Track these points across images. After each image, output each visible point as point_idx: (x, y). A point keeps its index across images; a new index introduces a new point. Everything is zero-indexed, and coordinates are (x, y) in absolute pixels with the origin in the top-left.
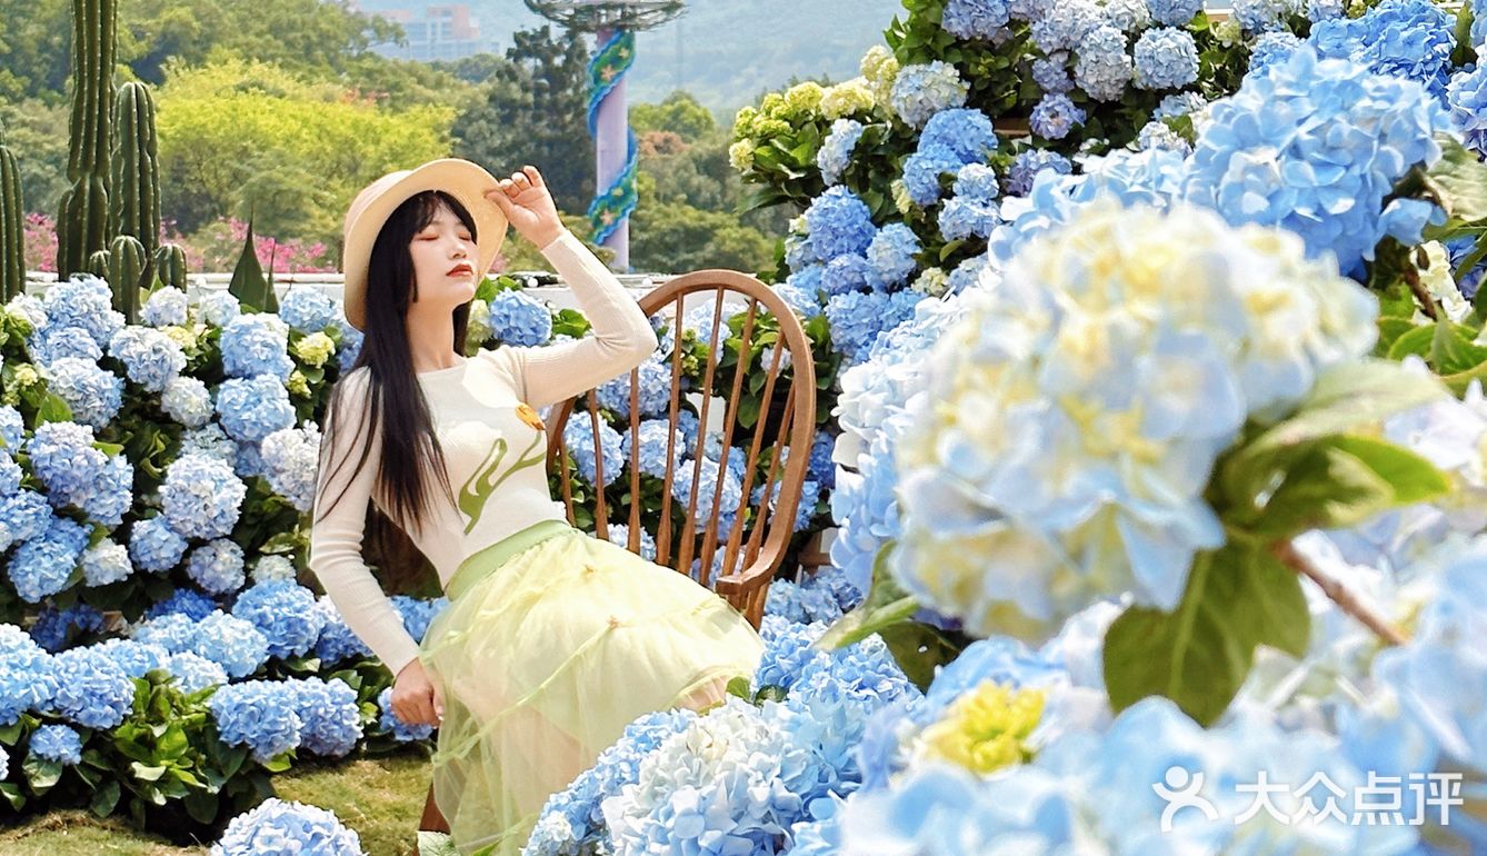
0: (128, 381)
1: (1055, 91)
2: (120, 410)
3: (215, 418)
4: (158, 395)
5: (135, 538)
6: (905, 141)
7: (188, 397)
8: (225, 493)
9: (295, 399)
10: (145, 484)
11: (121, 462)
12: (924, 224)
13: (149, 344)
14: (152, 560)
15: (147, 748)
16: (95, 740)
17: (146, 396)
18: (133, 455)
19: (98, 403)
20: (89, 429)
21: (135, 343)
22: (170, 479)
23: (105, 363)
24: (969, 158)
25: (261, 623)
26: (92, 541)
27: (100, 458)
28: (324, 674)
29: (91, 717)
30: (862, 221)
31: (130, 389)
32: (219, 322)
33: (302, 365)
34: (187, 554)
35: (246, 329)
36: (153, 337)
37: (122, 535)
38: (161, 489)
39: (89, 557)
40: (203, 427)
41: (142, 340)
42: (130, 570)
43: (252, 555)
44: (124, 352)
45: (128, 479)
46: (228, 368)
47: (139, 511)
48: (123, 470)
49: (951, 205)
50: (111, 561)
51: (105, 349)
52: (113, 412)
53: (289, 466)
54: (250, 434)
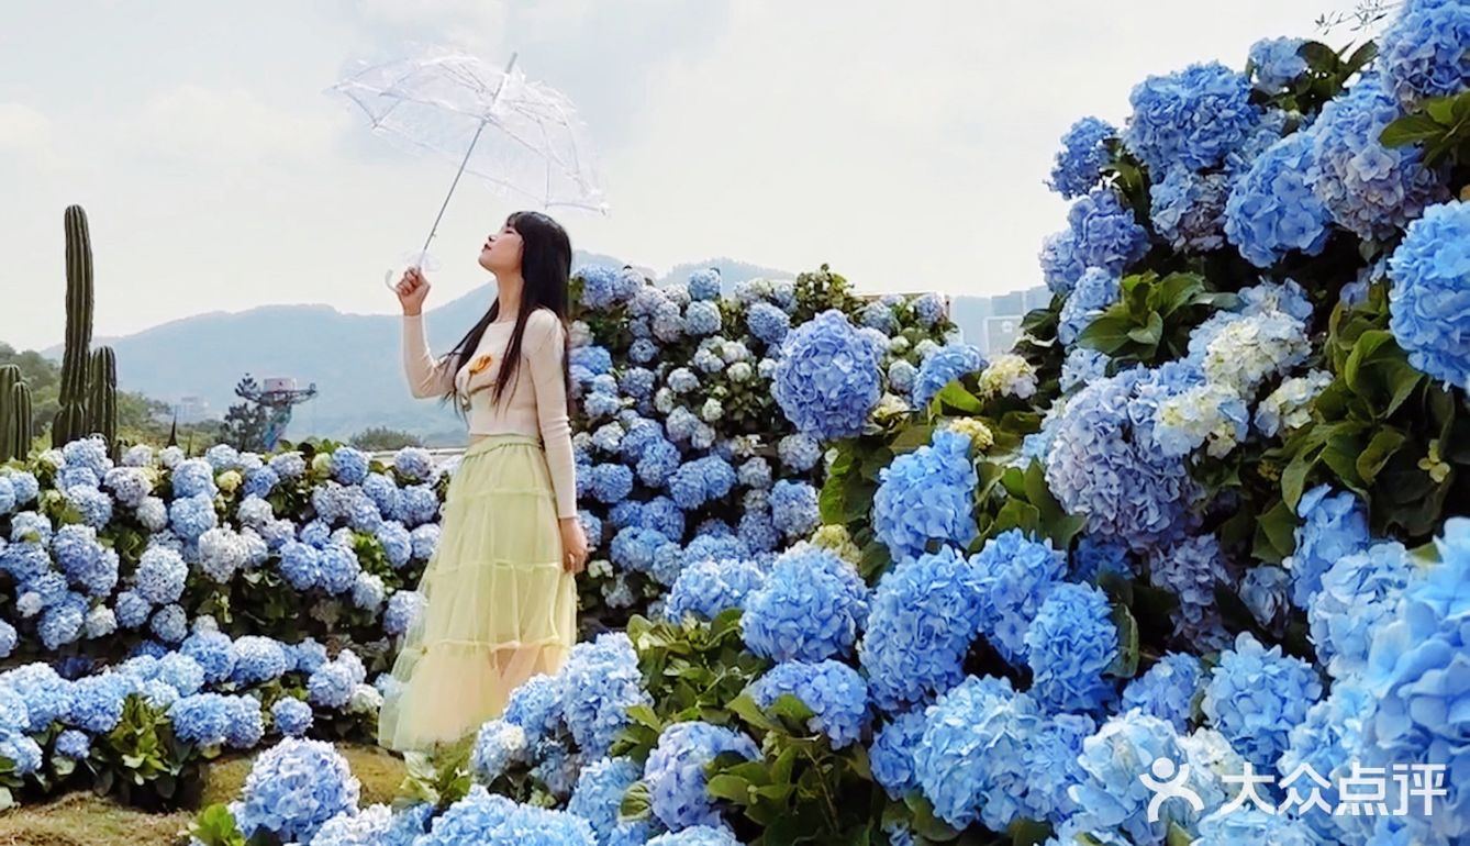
0: (116, 500)
1: (642, 337)
2: (111, 519)
3: (169, 524)
4: (134, 509)
5: (119, 604)
7: (153, 509)
8: (178, 572)
9: (218, 511)
10: (127, 568)
11: (111, 552)
13: (130, 476)
14: (130, 619)
15: (131, 743)
16: (98, 739)
17: (127, 510)
18: (119, 548)
19: (98, 514)
20: (93, 529)
21: (123, 477)
22: (142, 563)
23: (102, 489)
24: (598, 372)
25: (199, 658)
26: (92, 606)
27: (101, 548)
28: (240, 693)
29: (97, 723)
31: (117, 504)
32: (171, 465)
33: (224, 491)
34: (151, 615)
35: (187, 468)
36: (133, 472)
37: (110, 602)
38: (138, 571)
39: (91, 618)
40: (161, 531)
41: (126, 473)
42: (115, 626)
43: (192, 616)
44: (115, 481)
45: (116, 564)
46: (177, 492)
47: (121, 587)
48: (112, 558)
49: (591, 397)
50: (104, 619)
51: (102, 480)
52: (106, 520)
53: (215, 553)
54: (192, 533)
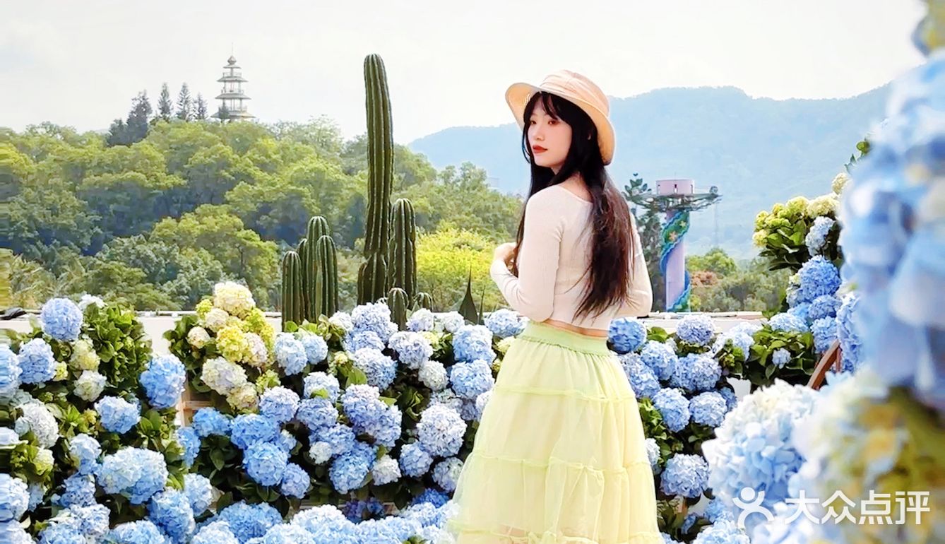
0: (399, 362)
2: (395, 380)
3: (450, 385)
4: (417, 371)
5: (403, 455)
7: (434, 373)
10: (409, 423)
11: (395, 409)
14: (413, 469)
17: (410, 372)
18: (402, 405)
19: (382, 375)
20: (377, 389)
21: (403, 341)
22: (423, 419)
23: (387, 352)
26: (378, 456)
27: (383, 406)
30: (833, 276)
31: (401, 367)
32: (452, 329)
34: (432, 467)
35: (466, 334)
36: (413, 337)
37: (395, 453)
38: (418, 425)
39: (376, 466)
40: (442, 390)
41: (408, 337)
42: (400, 476)
44: (398, 345)
45: (399, 419)
46: (457, 356)
47: (405, 439)
48: (396, 414)
50: (388, 470)
51: (386, 344)
52: (391, 380)
54: (470, 395)
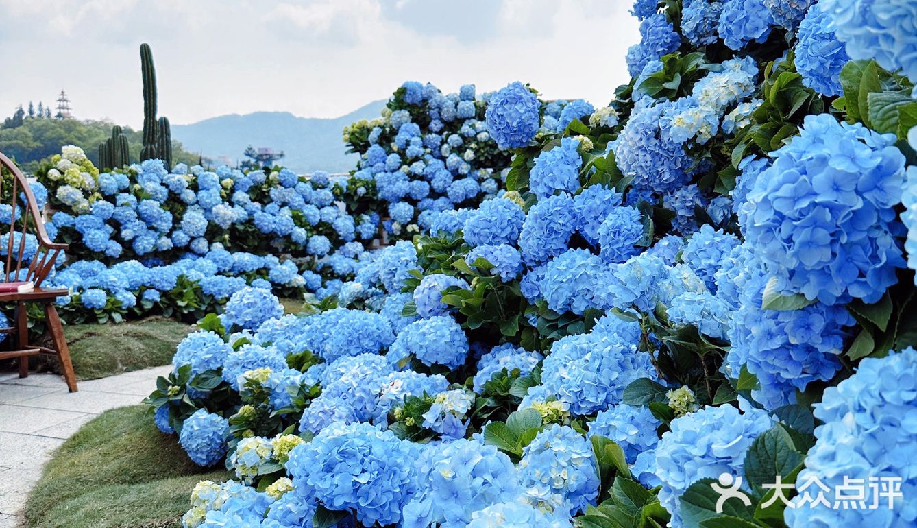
0: (170, 190)
1: (435, 119)
3: (197, 202)
4: (179, 194)
5: (174, 236)
6: (394, 132)
7: (189, 195)
8: (202, 223)
9: (222, 197)
10: (177, 221)
11: (168, 213)
12: (402, 153)
13: (176, 178)
14: (179, 243)
15: (181, 296)
16: (164, 294)
17: (176, 195)
18: (172, 212)
19: (161, 196)
20: (158, 203)
21: (173, 179)
22: (184, 219)
23: (162, 184)
24: (413, 136)
25: (215, 261)
26: (160, 236)
27: (162, 211)
28: (236, 277)
29: (163, 287)
30: (383, 153)
31: (170, 192)
32: (197, 174)
33: (224, 188)
34: (190, 242)
35: (206, 176)
36: (177, 176)
37: (169, 235)
38: (182, 222)
39: (159, 242)
40: (194, 204)
41: (174, 177)
42: (172, 246)
43: (210, 243)
44: (168, 181)
45: (171, 218)
46: (201, 188)
47: (174, 229)
48: (169, 216)
49: (410, 148)
50: (166, 243)
51: (162, 180)
52: (165, 199)
53: (221, 215)
54: (208, 207)
